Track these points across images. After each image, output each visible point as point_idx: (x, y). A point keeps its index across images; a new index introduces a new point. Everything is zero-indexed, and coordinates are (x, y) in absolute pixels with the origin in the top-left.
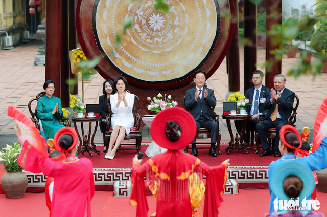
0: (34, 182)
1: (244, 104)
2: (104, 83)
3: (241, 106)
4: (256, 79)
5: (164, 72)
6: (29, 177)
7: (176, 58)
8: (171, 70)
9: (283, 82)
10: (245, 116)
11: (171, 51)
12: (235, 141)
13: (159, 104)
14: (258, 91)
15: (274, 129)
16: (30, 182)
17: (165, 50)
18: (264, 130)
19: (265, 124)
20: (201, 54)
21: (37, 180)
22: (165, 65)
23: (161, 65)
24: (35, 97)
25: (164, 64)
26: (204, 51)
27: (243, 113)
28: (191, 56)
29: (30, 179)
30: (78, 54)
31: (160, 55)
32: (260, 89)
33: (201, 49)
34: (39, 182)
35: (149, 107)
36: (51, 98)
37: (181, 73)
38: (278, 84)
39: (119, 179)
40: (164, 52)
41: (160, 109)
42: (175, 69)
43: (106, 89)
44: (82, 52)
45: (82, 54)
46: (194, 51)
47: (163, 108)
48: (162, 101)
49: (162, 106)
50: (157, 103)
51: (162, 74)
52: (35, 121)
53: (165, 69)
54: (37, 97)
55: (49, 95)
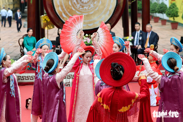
0: (21, 80)
1: (131, 40)
2: (58, 30)
3: (129, 41)
4: (137, 27)
5: (89, 25)
6: (19, 77)
7: (95, 17)
8: (93, 24)
9: (151, 28)
13: (86, 40)
14: (138, 33)
16: (19, 80)
22: (90, 21)
23: (88, 21)
24: (22, 37)
26: (110, 13)
28: (103, 16)
29: (19, 78)
30: (45, 18)
31: (87, 16)
32: (139, 32)
33: (108, 12)
34: (24, 80)
37: (98, 25)
38: (148, 29)
39: (66, 78)
40: (89, 14)
41: (87, 43)
42: (95, 23)
43: (59, 32)
44: (47, 17)
45: (47, 18)
46: (105, 13)
47: (89, 42)
48: (88, 38)
49: (88, 41)
50: (85, 39)
51: (88, 26)
52: (22, 50)
53: (90, 23)
54: (23, 37)
55: (30, 36)
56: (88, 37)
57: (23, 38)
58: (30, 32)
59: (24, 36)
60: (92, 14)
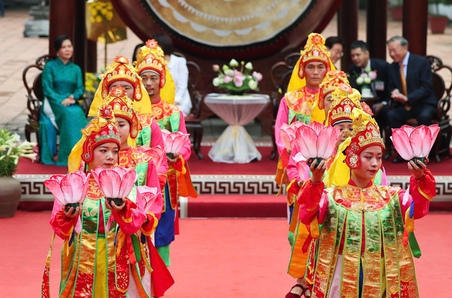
0: (31, 193)
1: (368, 80)
5: (239, 32)
6: (24, 185)
7: (259, 9)
8: (251, 29)
13: (232, 76)
16: (25, 193)
20: (300, 4)
21: (37, 191)
22: (242, 19)
23: (235, 19)
24: (34, 62)
25: (239, 19)
28: (283, 6)
29: (25, 188)
30: (99, 7)
31: (233, 3)
34: (39, 193)
35: (217, 82)
36: (68, 64)
37: (267, 33)
41: (234, 85)
42: (257, 27)
44: (104, 4)
45: (104, 7)
47: (239, 84)
48: (236, 71)
49: (237, 80)
50: (229, 75)
51: (236, 35)
52: (34, 101)
53: (242, 25)
54: (37, 63)
55: (65, 59)
56: (238, 68)
57: (38, 66)
58: (65, 47)
59: (40, 59)
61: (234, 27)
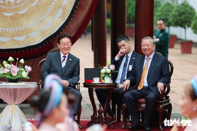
1: (109, 71)
3: (105, 73)
5: (17, 39)
7: (31, 22)
8: (25, 36)
10: (110, 84)
11: (25, 14)
12: (98, 114)
13: (10, 69)
15: (144, 99)
17: (19, 13)
18: (133, 101)
19: (133, 94)
20: (61, 17)
22: (19, 29)
23: (14, 29)
25: (17, 29)
26: (63, 14)
27: (108, 81)
28: (49, 20)
31: (12, 18)
37: (37, 39)
40: (17, 14)
41: (11, 75)
42: (30, 35)
46: (52, 14)
47: (15, 74)
49: (13, 71)
51: (15, 40)
53: (19, 34)
56: (14, 63)
60: (23, 15)
61: (13, 35)
